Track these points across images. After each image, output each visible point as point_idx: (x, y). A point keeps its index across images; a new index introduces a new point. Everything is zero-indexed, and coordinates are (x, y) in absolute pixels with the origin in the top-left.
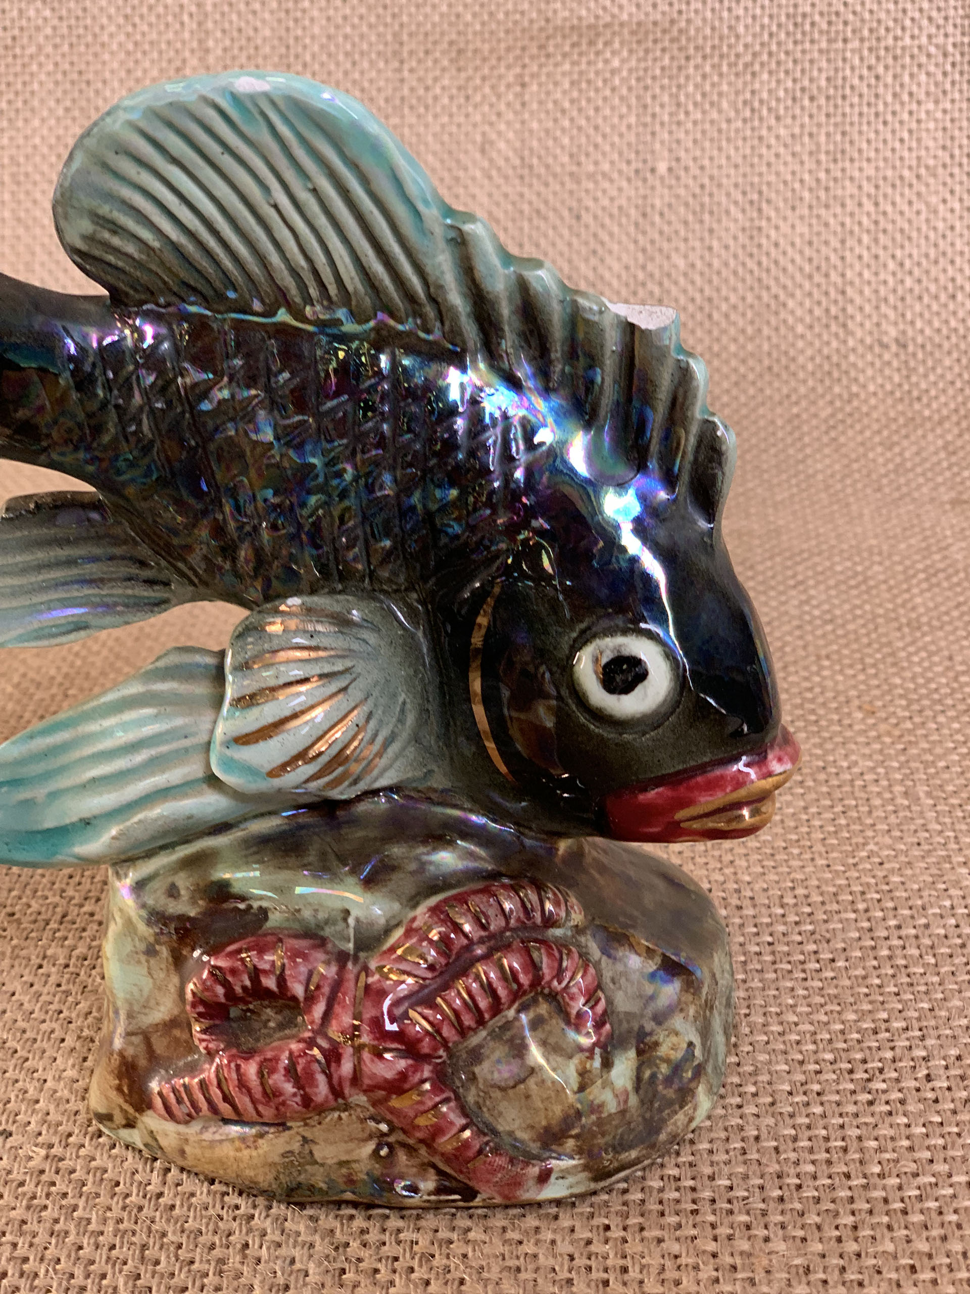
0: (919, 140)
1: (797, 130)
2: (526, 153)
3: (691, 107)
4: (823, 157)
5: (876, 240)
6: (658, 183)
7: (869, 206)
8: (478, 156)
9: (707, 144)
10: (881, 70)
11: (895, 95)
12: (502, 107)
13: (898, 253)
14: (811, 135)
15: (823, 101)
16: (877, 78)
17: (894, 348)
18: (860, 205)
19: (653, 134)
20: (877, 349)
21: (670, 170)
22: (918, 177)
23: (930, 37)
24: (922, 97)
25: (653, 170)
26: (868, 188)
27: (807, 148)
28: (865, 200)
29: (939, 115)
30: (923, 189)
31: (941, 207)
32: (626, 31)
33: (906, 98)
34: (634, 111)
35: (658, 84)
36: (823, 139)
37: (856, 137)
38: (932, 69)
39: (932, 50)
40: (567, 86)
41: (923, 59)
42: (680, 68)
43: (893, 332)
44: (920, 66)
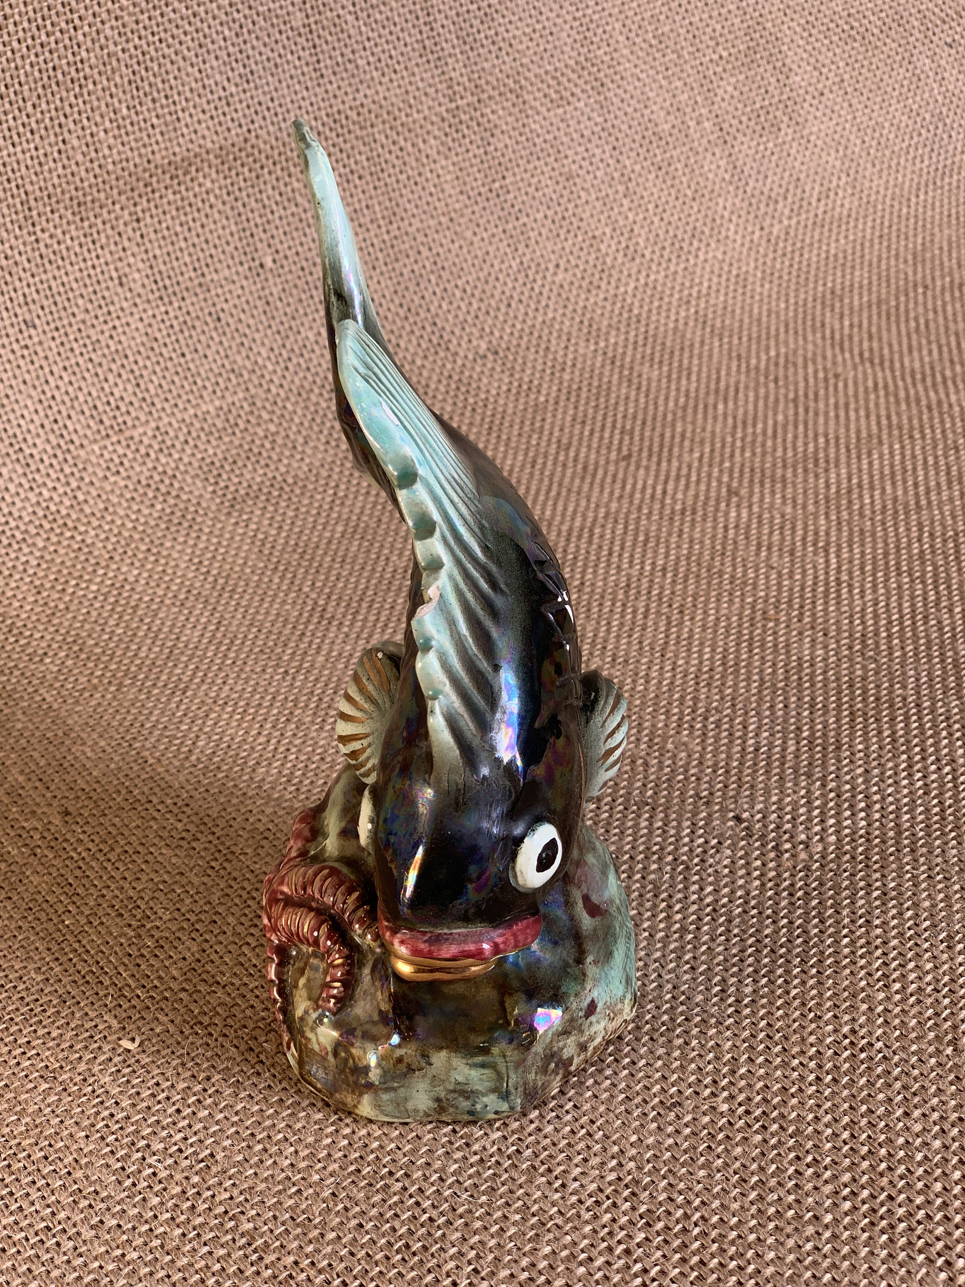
0: (443, 191)
1: (357, 206)
2: (158, 278)
3: (274, 207)
4: (382, 222)
5: (440, 277)
6: (270, 276)
7: (425, 252)
8: (119, 290)
9: (295, 234)
10: (402, 143)
11: (417, 160)
12: (126, 244)
13: (460, 283)
14: (367, 207)
15: (369, 178)
16: (401, 149)
17: (491, 357)
18: (419, 252)
19: (252, 235)
20: (479, 361)
21: (274, 261)
22: (451, 220)
23: (429, 108)
24: (436, 156)
25: (262, 266)
26: (420, 238)
27: (368, 219)
28: (421, 248)
29: (451, 168)
30: (458, 229)
31: (475, 239)
32: (211, 156)
33: (425, 160)
34: (232, 221)
35: (244, 193)
36: (377, 208)
37: (400, 201)
38: (437, 133)
39: (434, 118)
40: (174, 213)
41: (429, 127)
42: (258, 177)
43: (484, 346)
44: (428, 133)
